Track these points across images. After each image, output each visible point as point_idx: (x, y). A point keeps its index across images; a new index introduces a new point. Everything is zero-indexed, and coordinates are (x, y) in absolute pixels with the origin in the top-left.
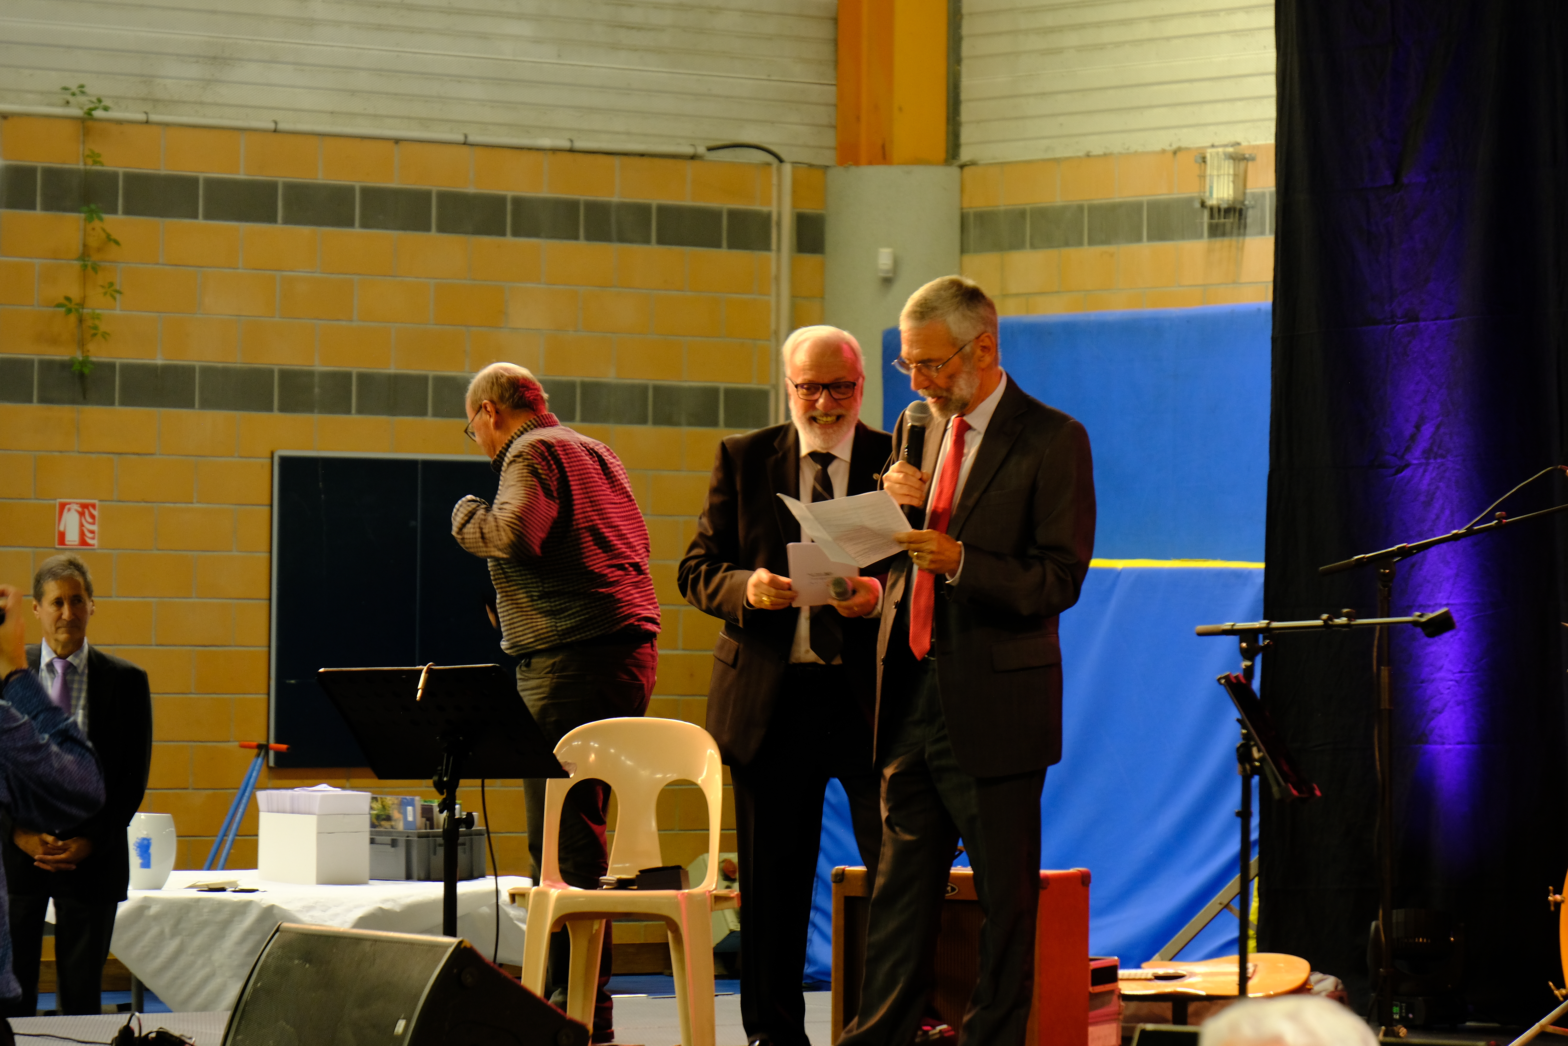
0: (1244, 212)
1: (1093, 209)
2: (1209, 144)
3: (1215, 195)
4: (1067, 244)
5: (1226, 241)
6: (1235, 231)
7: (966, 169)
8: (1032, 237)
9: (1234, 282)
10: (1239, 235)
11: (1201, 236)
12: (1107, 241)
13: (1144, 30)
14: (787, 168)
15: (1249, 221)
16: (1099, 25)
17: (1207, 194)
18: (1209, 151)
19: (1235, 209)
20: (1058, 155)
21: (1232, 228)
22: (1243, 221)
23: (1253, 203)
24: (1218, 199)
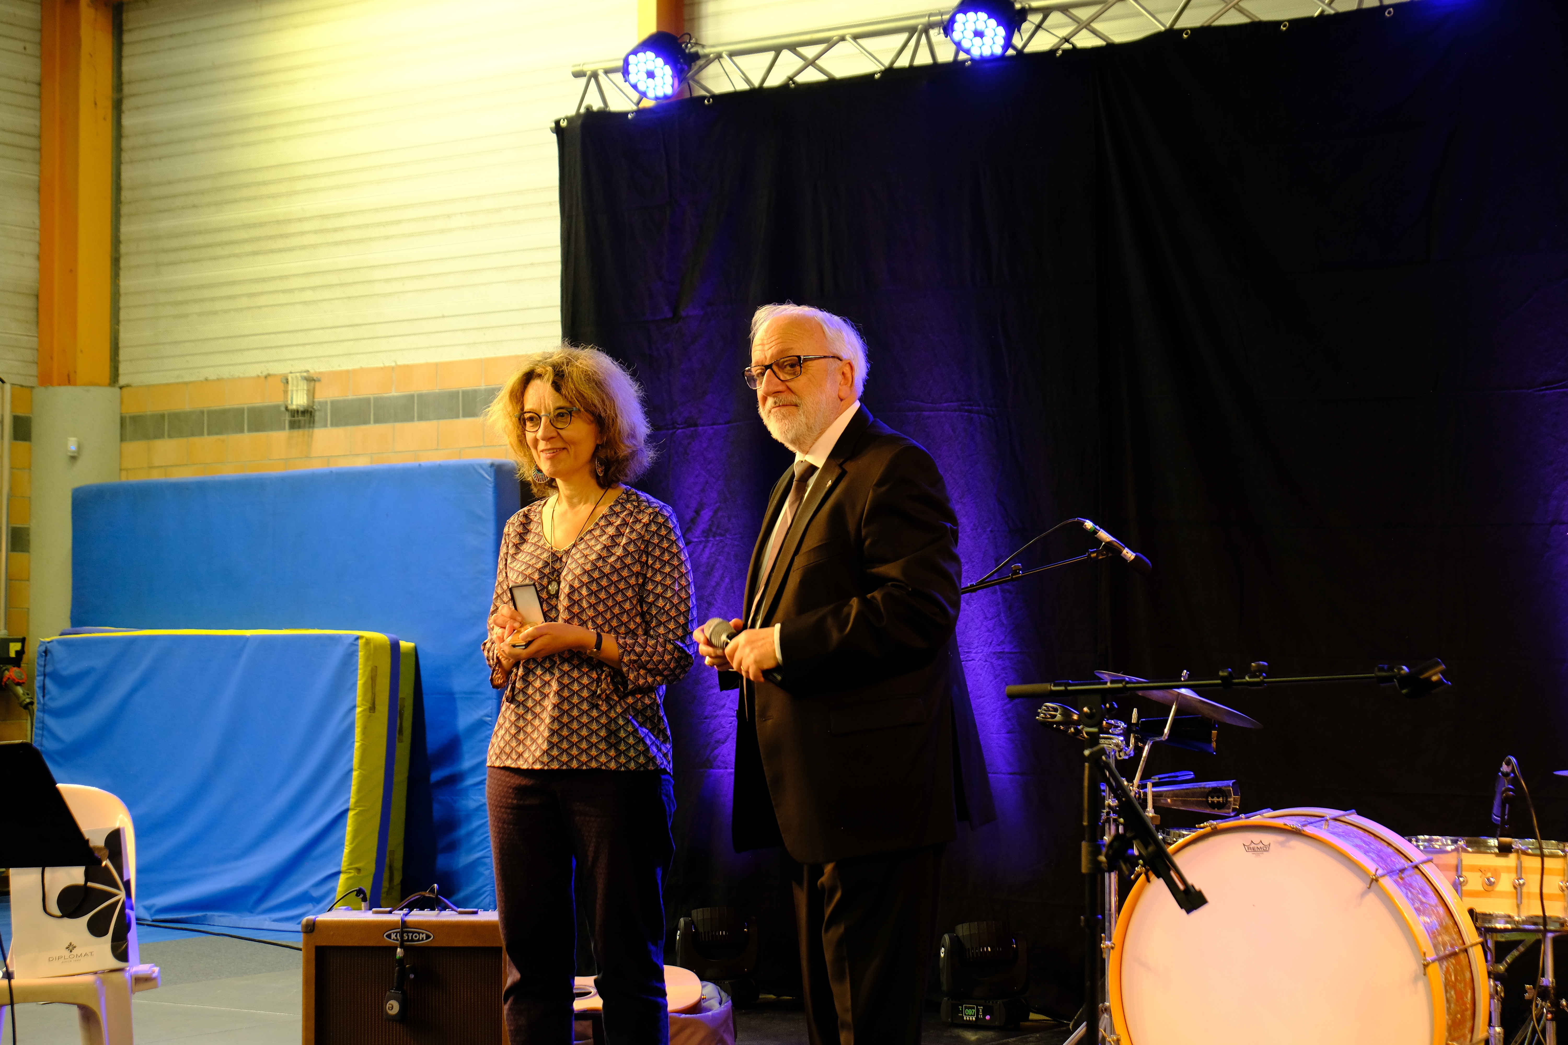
0: (313, 414)
1: (211, 413)
2: (289, 372)
3: (294, 403)
4: (193, 435)
5: (301, 431)
6: (307, 425)
7: (124, 390)
8: (169, 431)
9: (307, 457)
10: (309, 427)
11: (284, 429)
12: (220, 432)
13: (244, 302)
14: (7, 387)
15: (316, 418)
16: (213, 299)
17: (289, 402)
18: (290, 375)
19: (307, 411)
20: (186, 380)
21: (305, 423)
22: (312, 419)
23: (319, 407)
24: (297, 405)
